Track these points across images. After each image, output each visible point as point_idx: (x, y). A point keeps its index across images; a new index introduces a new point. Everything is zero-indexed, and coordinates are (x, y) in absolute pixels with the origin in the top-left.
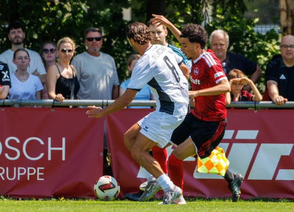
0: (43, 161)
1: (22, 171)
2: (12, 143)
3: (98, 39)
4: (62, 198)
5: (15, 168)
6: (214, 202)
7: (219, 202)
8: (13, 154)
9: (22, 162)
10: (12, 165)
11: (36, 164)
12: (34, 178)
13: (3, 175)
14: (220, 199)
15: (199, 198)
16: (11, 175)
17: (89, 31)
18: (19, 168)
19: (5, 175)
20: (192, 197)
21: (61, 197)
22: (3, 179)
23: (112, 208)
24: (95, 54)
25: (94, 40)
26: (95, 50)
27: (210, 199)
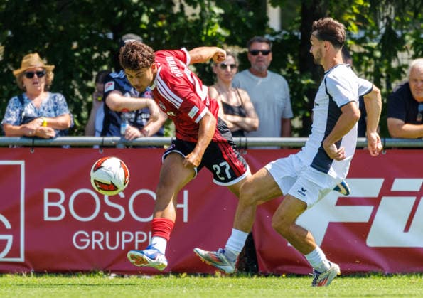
1: (127, 237)
2: (114, 199)
3: (265, 53)
4: (184, 275)
5: (118, 233)
6: (394, 279)
7: (401, 280)
8: (115, 213)
11: (146, 227)
13: (101, 242)
14: (403, 273)
15: (375, 274)
16: (113, 243)
17: (254, 41)
18: (124, 233)
19: (103, 243)
20: (364, 272)
21: (182, 273)
22: (102, 248)
23: (253, 289)
24: (260, 74)
25: (261, 53)
26: (261, 68)
27: (389, 275)
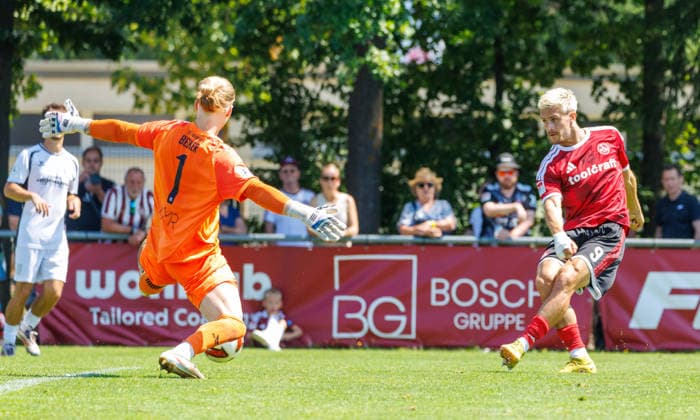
0: (524, 309)
1: (499, 319)
2: (489, 287)
5: (492, 316)
8: (489, 299)
9: (500, 308)
10: (488, 312)
11: (515, 311)
12: (512, 326)
13: (478, 323)
16: (487, 323)
18: (496, 316)
19: (480, 324)
22: (478, 327)
